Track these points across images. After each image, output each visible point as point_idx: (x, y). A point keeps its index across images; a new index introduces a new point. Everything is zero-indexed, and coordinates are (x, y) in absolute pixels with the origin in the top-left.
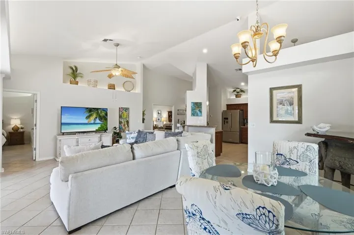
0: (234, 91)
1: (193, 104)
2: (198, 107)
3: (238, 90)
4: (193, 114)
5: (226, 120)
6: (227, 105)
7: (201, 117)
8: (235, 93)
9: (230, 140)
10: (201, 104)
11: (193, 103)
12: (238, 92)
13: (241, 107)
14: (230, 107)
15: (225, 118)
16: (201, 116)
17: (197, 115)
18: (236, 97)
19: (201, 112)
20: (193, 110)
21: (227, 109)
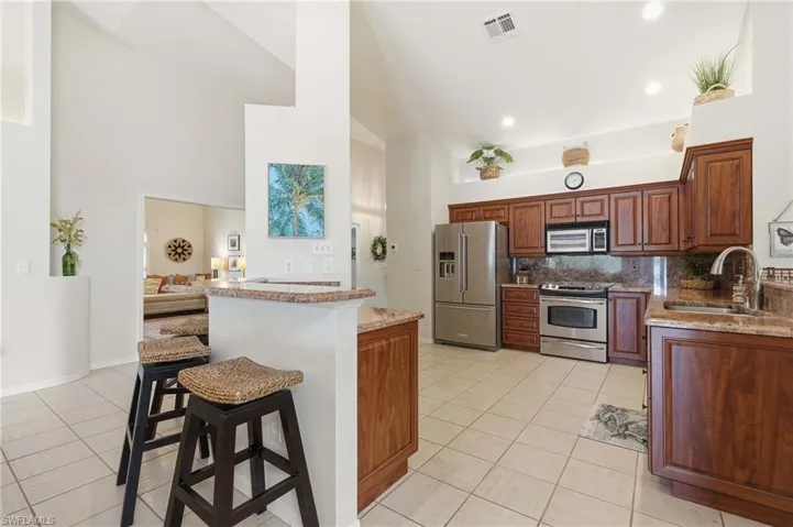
0: (477, 155)
1: (275, 175)
2: (307, 191)
3: (491, 153)
4: (278, 229)
5: (446, 262)
6: (452, 208)
7: (320, 243)
8: (480, 163)
9: (463, 337)
10: (317, 174)
11: (278, 167)
12: (489, 160)
13: (502, 213)
14: (460, 213)
15: (443, 255)
16: (321, 235)
17: (301, 232)
18: (483, 177)
19: (320, 215)
20: (276, 203)
21: (452, 221)
